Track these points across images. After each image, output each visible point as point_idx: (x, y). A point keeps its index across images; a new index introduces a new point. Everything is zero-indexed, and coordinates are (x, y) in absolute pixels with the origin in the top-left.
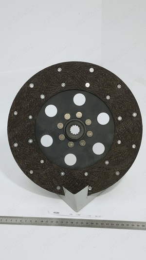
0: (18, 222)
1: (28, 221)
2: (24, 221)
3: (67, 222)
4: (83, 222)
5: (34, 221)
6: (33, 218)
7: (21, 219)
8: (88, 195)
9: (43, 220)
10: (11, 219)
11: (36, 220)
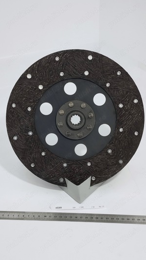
0: (20, 217)
1: (31, 216)
2: (26, 216)
3: (71, 217)
4: (87, 216)
5: (36, 216)
6: (35, 213)
7: (23, 214)
8: (91, 185)
9: (46, 215)
10: (13, 214)
11: (39, 215)
